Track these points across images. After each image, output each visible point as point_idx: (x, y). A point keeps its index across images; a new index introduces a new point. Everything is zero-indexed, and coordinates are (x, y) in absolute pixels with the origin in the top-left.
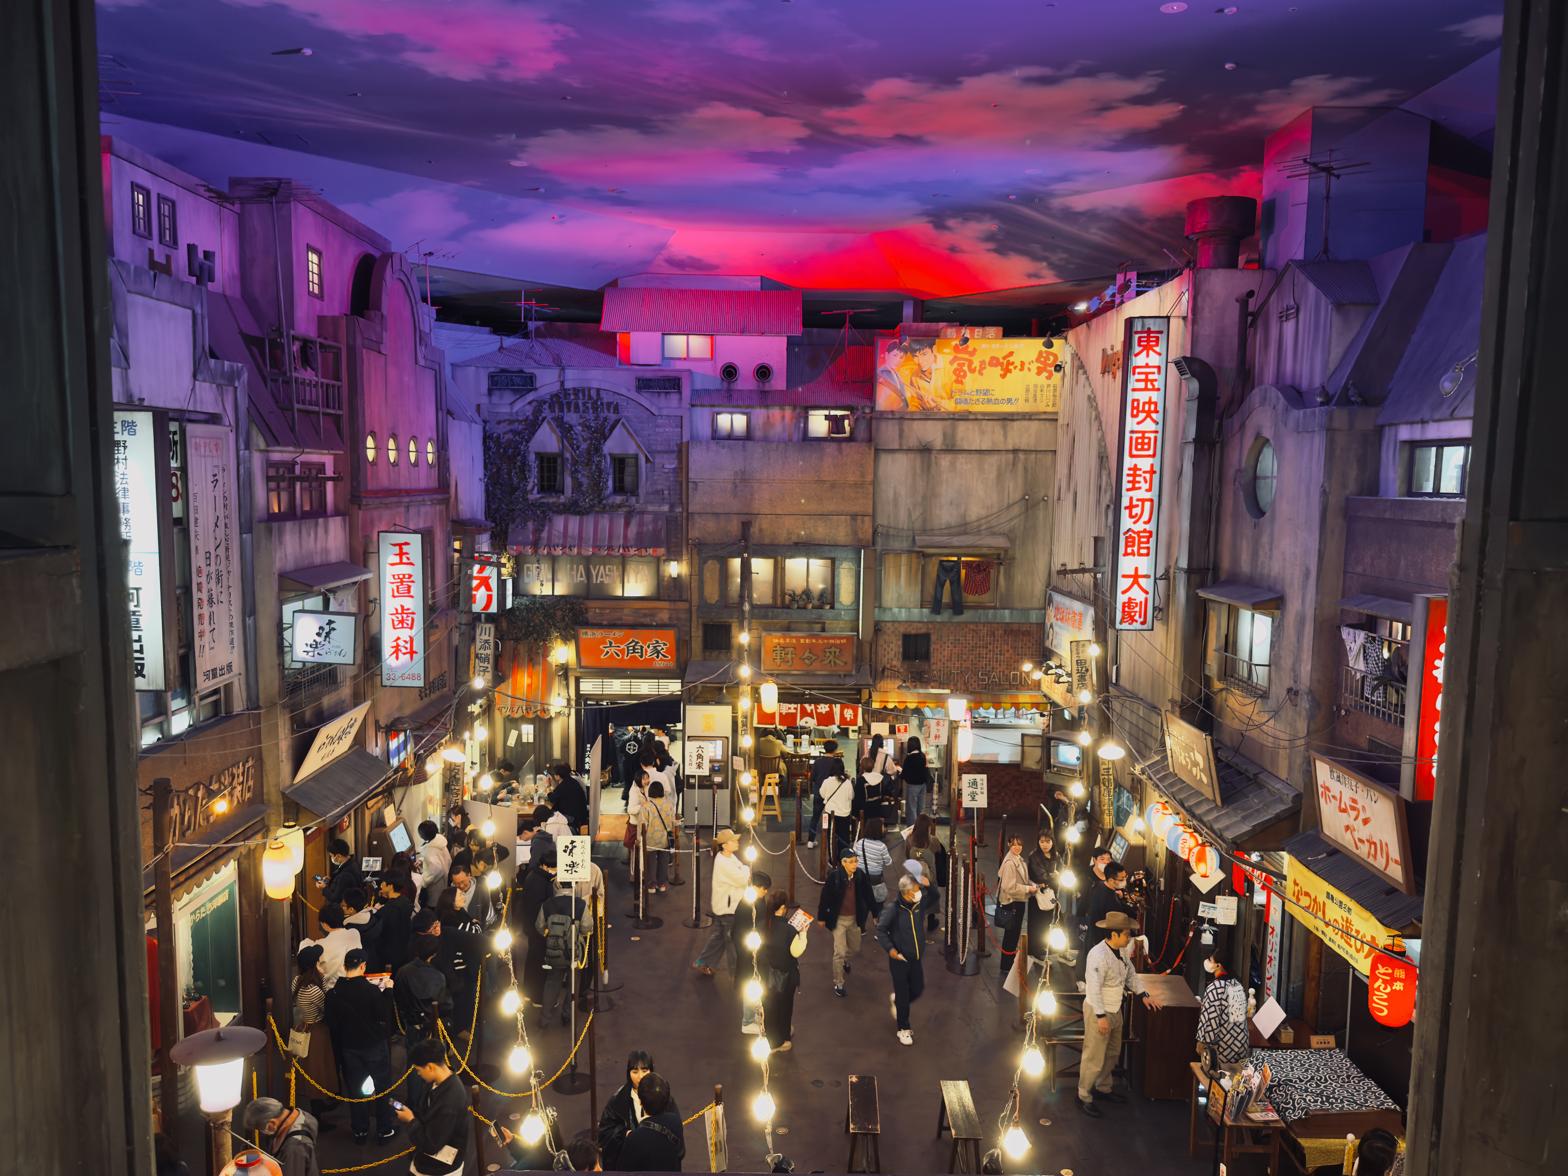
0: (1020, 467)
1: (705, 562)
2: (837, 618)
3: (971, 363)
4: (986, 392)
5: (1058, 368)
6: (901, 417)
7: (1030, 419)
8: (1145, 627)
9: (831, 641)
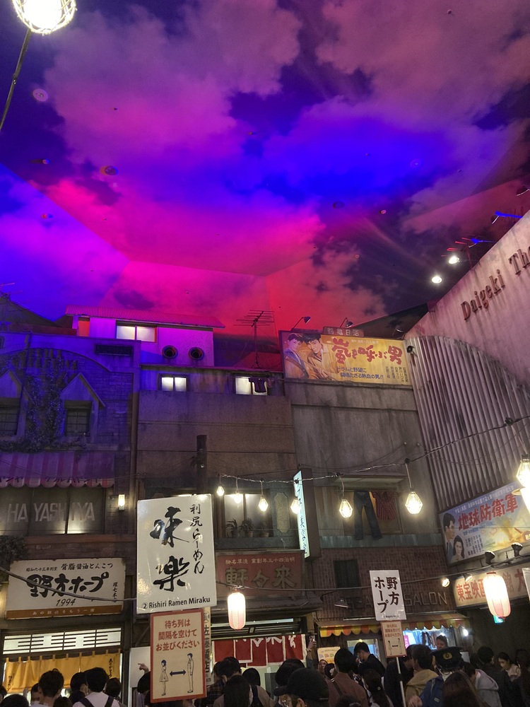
0: (395, 421)
3: (346, 351)
4: (361, 370)
6: (306, 383)
9: (281, 560)
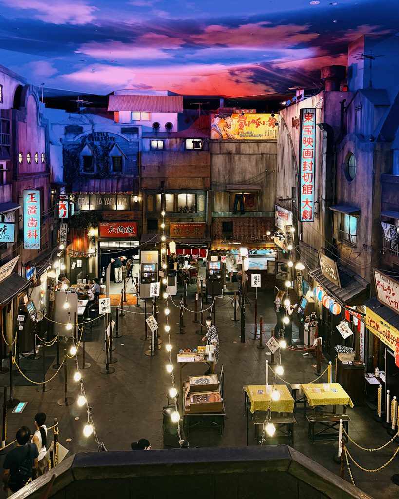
0: (264, 159)
1: (148, 196)
2: (198, 216)
3: (245, 122)
4: (251, 132)
5: (277, 124)
6: (220, 141)
7: (267, 142)
8: (311, 220)
9: (196, 225)
